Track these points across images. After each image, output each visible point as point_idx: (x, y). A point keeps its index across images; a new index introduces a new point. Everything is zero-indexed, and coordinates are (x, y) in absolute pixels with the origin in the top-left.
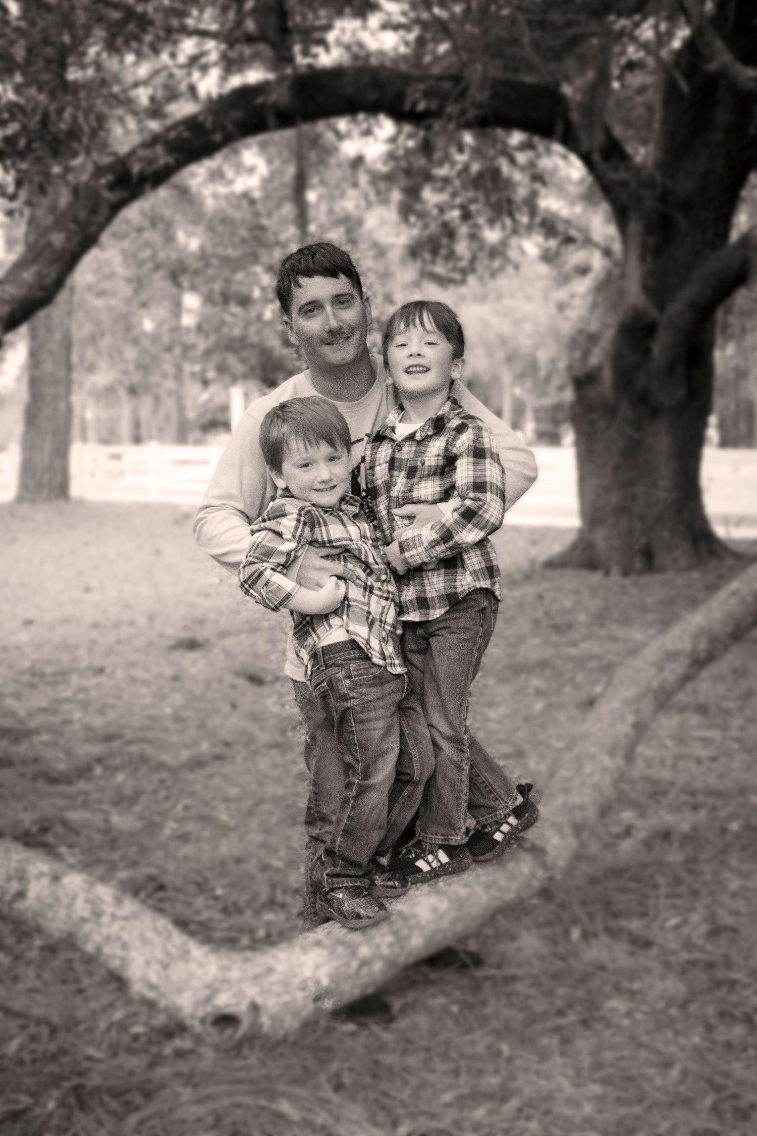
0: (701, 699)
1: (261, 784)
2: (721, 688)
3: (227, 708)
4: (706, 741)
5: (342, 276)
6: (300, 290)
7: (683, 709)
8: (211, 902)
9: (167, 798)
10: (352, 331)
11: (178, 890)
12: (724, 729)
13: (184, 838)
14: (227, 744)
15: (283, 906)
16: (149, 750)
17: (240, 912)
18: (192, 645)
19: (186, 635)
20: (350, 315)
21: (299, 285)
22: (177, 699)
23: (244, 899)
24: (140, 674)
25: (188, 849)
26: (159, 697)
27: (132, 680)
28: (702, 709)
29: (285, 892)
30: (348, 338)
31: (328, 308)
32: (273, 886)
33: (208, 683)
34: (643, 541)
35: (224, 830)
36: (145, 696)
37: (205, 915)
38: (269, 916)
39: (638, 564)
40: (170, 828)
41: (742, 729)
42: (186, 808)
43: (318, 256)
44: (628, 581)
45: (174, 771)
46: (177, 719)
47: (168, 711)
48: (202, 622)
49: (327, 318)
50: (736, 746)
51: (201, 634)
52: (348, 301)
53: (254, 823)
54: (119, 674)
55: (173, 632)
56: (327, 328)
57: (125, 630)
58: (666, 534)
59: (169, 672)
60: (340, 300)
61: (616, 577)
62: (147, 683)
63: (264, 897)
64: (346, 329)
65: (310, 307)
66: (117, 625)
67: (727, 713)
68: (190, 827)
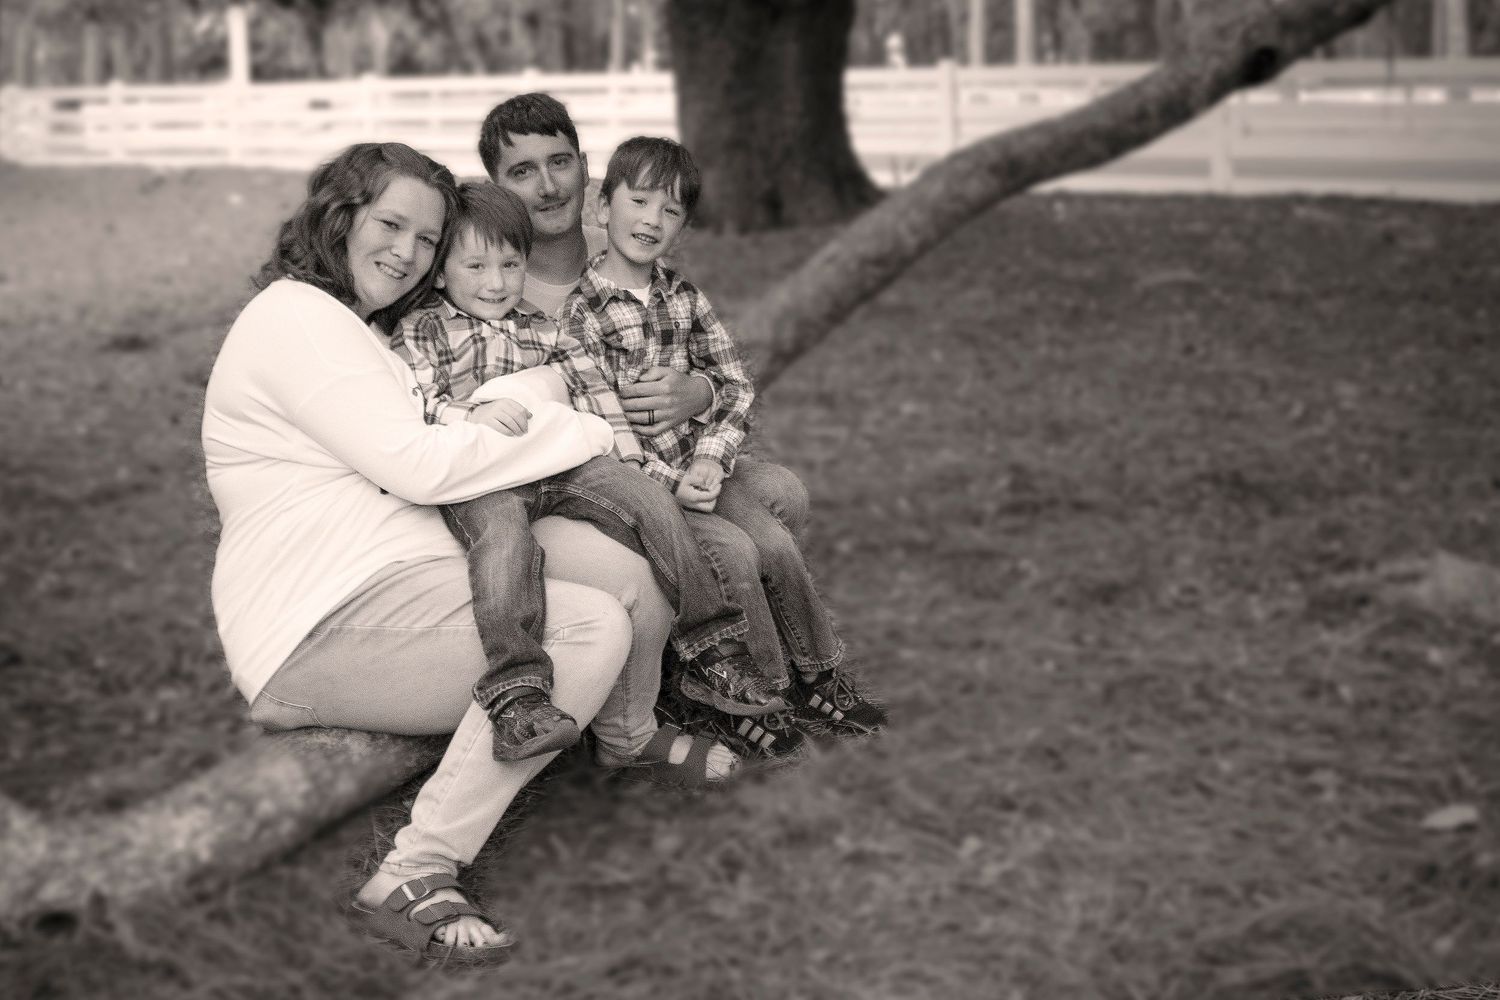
0: (827, 387)
1: (189, 518)
2: (857, 372)
3: (165, 424)
4: (827, 441)
5: (560, 134)
6: (511, 148)
7: (800, 400)
8: (86, 678)
9: (50, 542)
10: (569, 198)
11: (39, 663)
12: (855, 425)
13: (64, 593)
14: (155, 469)
15: (190, 679)
16: (40, 482)
17: (125, 688)
18: (133, 344)
19: (128, 331)
20: (566, 177)
21: (509, 143)
22: (99, 414)
23: (134, 669)
24: (52, 384)
25: (69, 608)
26: (73, 413)
27: (39, 393)
28: (826, 400)
29: (195, 659)
30: (564, 204)
31: (544, 169)
32: (179, 651)
33: (145, 393)
34: (766, 185)
35: (126, 581)
36: (54, 411)
37: (73, 695)
38: (167, 694)
39: (760, 215)
40: (47, 581)
41: (879, 423)
42: (77, 554)
43: (533, 109)
44: (746, 241)
45: (67, 507)
46: (92, 440)
47: (81, 429)
48: (152, 314)
49: (542, 181)
50: (867, 446)
51: (147, 331)
52: (566, 161)
53: (169, 571)
54: (22, 386)
55: (108, 329)
56: (542, 192)
57: (43, 328)
58: (796, 176)
59: (91, 379)
60: (556, 159)
61: (730, 236)
62: (58, 396)
63: (163, 666)
64: (562, 194)
65: (521, 168)
66: (34, 321)
67: (862, 404)
68: (76, 580)
